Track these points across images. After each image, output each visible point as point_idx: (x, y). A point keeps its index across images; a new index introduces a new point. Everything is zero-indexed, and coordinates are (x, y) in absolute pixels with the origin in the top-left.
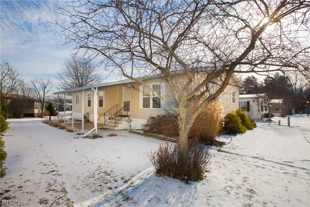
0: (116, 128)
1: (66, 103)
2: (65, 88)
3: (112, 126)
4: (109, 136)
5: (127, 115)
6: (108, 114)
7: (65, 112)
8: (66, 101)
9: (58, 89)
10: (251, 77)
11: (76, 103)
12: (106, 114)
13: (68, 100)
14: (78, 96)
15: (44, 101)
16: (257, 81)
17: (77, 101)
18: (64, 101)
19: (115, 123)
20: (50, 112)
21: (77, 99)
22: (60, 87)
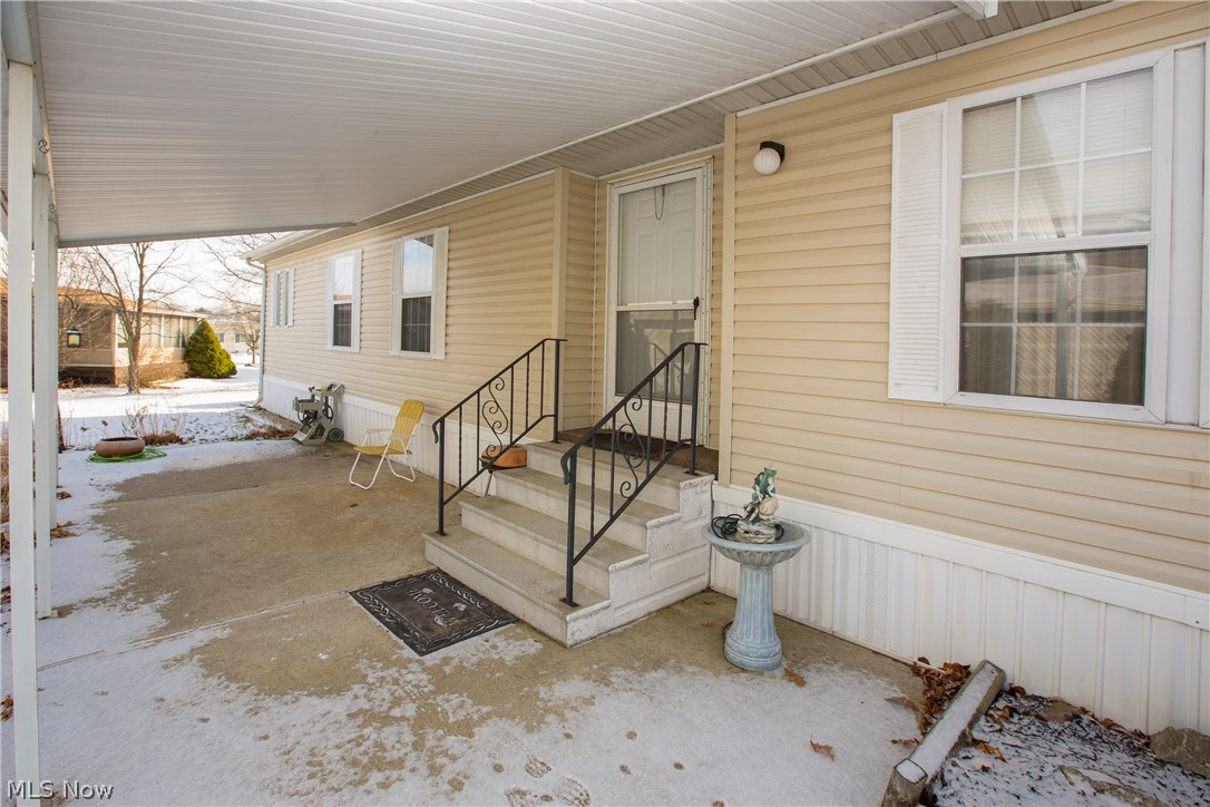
14: (283, 280)
15: (145, 310)
17: (283, 313)
21: (283, 303)
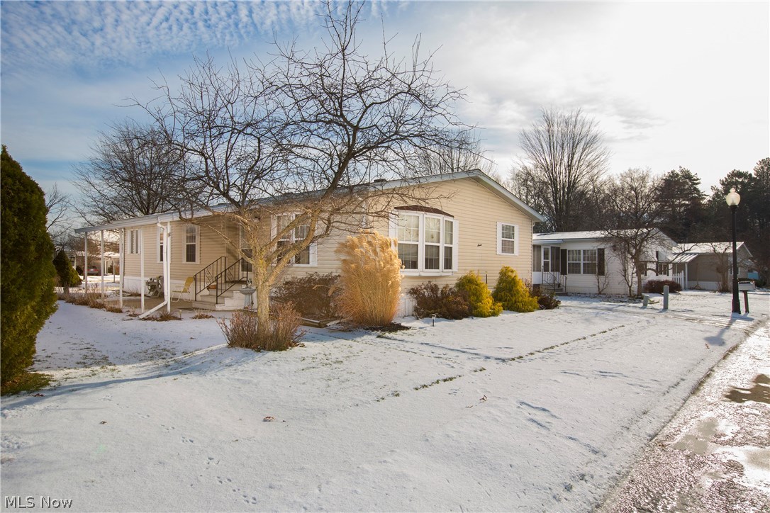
0: (218, 307)
1: (105, 251)
2: (101, 212)
3: (210, 303)
4: (196, 318)
5: (245, 279)
6: (202, 278)
7: (103, 278)
8: (105, 246)
9: (83, 215)
10: (679, 173)
11: (132, 252)
12: (198, 277)
13: (112, 243)
14: (135, 234)
16: (698, 186)
17: (135, 248)
18: (102, 248)
19: (217, 297)
20: (62, 277)
21: (135, 243)
22: (86, 210)
